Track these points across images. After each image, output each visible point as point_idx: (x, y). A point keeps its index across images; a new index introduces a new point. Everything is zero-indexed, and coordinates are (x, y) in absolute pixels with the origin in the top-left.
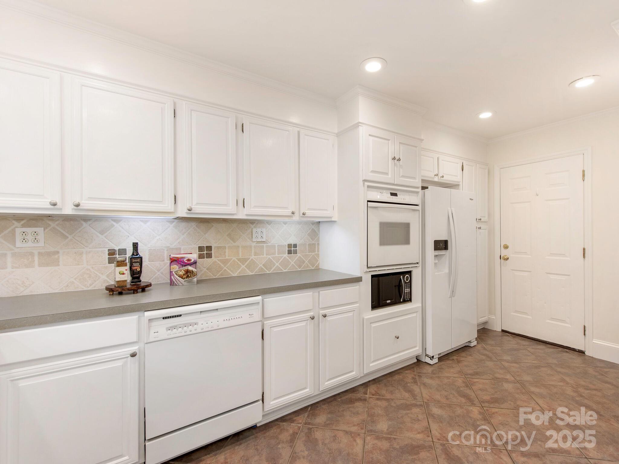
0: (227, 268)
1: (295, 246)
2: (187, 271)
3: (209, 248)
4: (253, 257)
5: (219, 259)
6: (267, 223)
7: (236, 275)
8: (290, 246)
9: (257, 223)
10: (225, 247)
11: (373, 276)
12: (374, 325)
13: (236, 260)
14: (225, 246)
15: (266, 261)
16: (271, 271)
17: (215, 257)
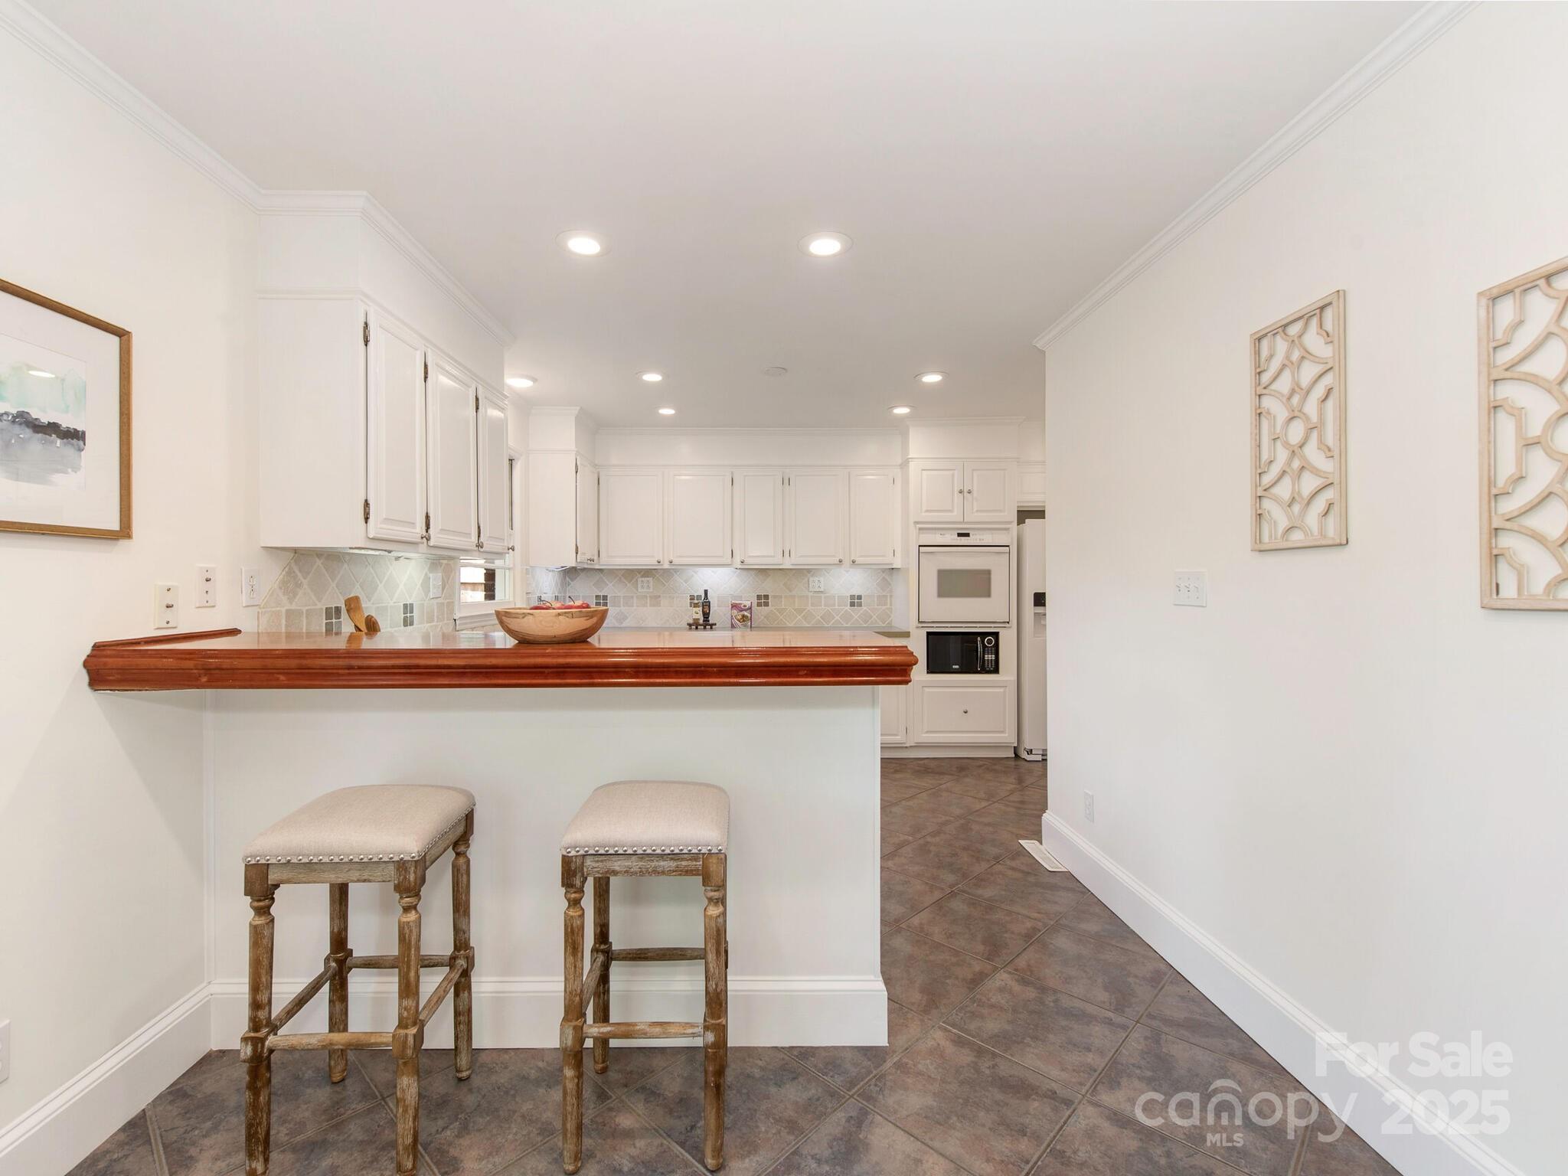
0: (782, 617)
1: (860, 597)
2: (743, 616)
3: (766, 597)
4: (810, 608)
5: (776, 608)
6: (826, 572)
7: (792, 625)
8: (852, 597)
9: (814, 572)
10: (781, 597)
11: (929, 634)
12: (927, 690)
13: (793, 610)
14: (781, 595)
15: (824, 612)
16: (829, 625)
17: (773, 606)
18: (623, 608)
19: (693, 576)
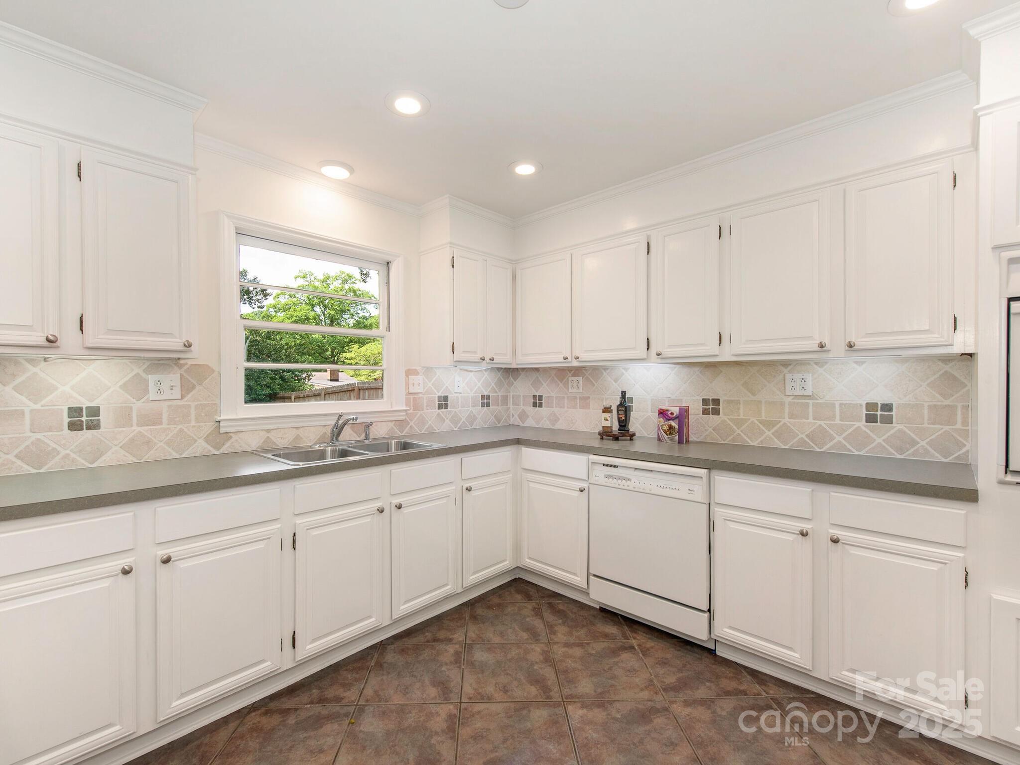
0: (742, 431)
1: (887, 407)
2: (671, 427)
3: (716, 402)
4: (786, 420)
5: (729, 417)
6: (816, 365)
7: (755, 444)
8: (871, 406)
9: (795, 365)
10: (738, 402)
13: (757, 422)
14: (739, 400)
15: (812, 429)
16: (823, 449)
17: (725, 415)
18: (556, 410)
19: (623, 374)
